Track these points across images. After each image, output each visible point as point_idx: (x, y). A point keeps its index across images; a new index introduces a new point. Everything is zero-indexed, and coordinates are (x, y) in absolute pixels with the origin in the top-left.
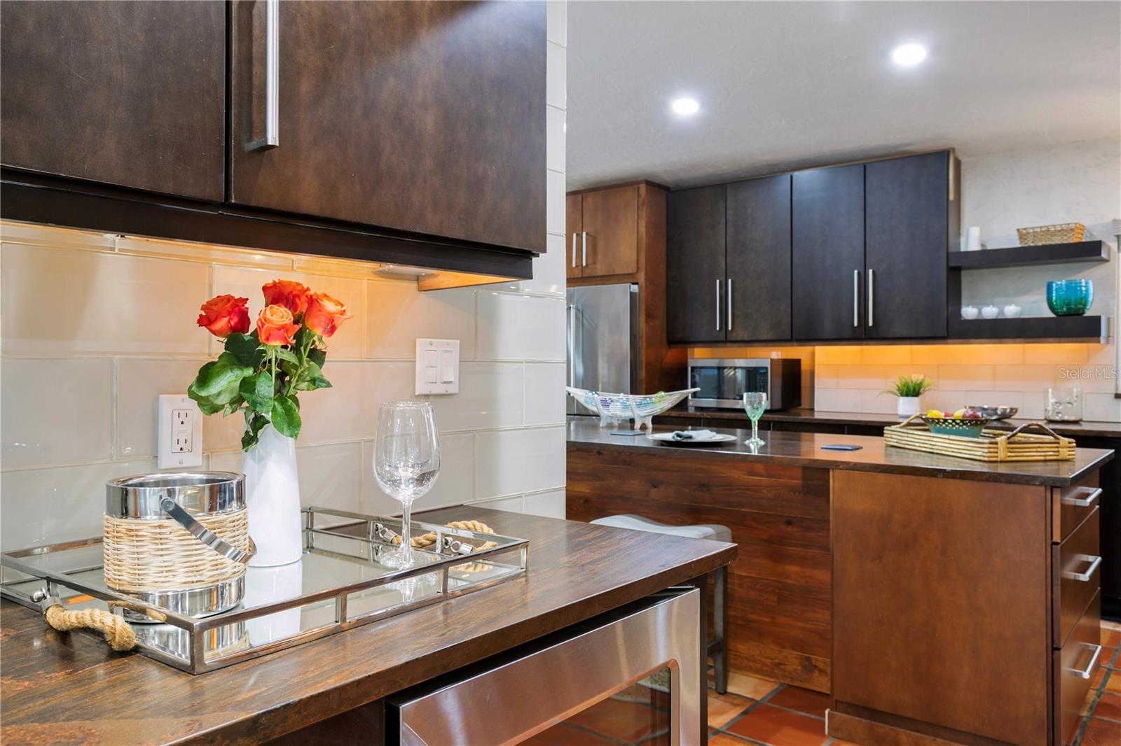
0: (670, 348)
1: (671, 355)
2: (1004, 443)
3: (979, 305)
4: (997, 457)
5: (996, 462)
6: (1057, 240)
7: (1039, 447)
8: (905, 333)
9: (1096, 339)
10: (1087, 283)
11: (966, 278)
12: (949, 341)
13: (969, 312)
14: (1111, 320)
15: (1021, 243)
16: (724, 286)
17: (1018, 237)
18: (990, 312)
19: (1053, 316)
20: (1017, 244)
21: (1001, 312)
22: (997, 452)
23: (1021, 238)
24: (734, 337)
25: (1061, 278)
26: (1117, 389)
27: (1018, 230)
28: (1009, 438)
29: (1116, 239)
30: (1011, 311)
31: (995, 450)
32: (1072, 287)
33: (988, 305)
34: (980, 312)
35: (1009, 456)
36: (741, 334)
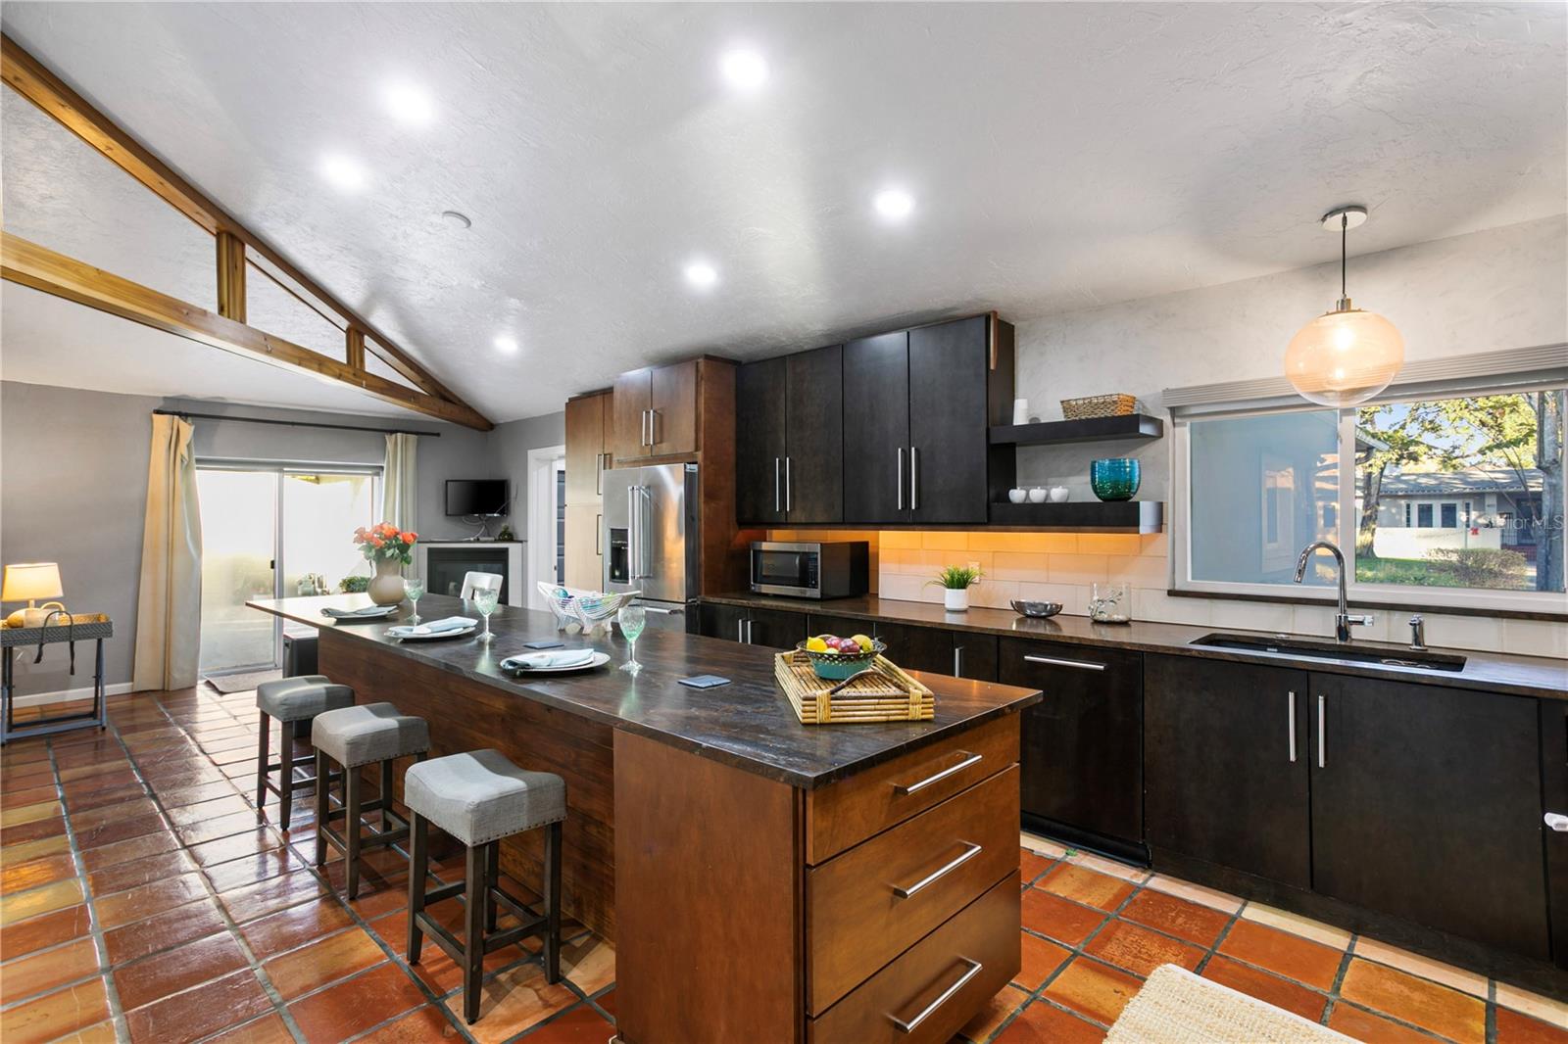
0: (740, 529)
1: (740, 537)
2: (825, 700)
3: (1028, 486)
4: (815, 718)
5: (814, 724)
6: (1101, 414)
7: (878, 704)
8: (946, 519)
9: (1135, 528)
10: (1131, 463)
11: (1021, 455)
12: (991, 527)
13: (1017, 495)
14: (1164, 505)
15: (1066, 416)
16: (782, 464)
17: (1062, 410)
18: (1037, 495)
19: (1099, 501)
20: (1060, 417)
21: (1048, 496)
22: (815, 711)
23: (1064, 411)
24: (793, 519)
25: (1103, 457)
26: (1174, 585)
27: (1062, 402)
28: (832, 693)
29: (1169, 412)
30: (1057, 494)
31: (813, 708)
32: (1116, 467)
33: (1035, 486)
34: (1028, 494)
35: (832, 717)
36: (799, 516)
